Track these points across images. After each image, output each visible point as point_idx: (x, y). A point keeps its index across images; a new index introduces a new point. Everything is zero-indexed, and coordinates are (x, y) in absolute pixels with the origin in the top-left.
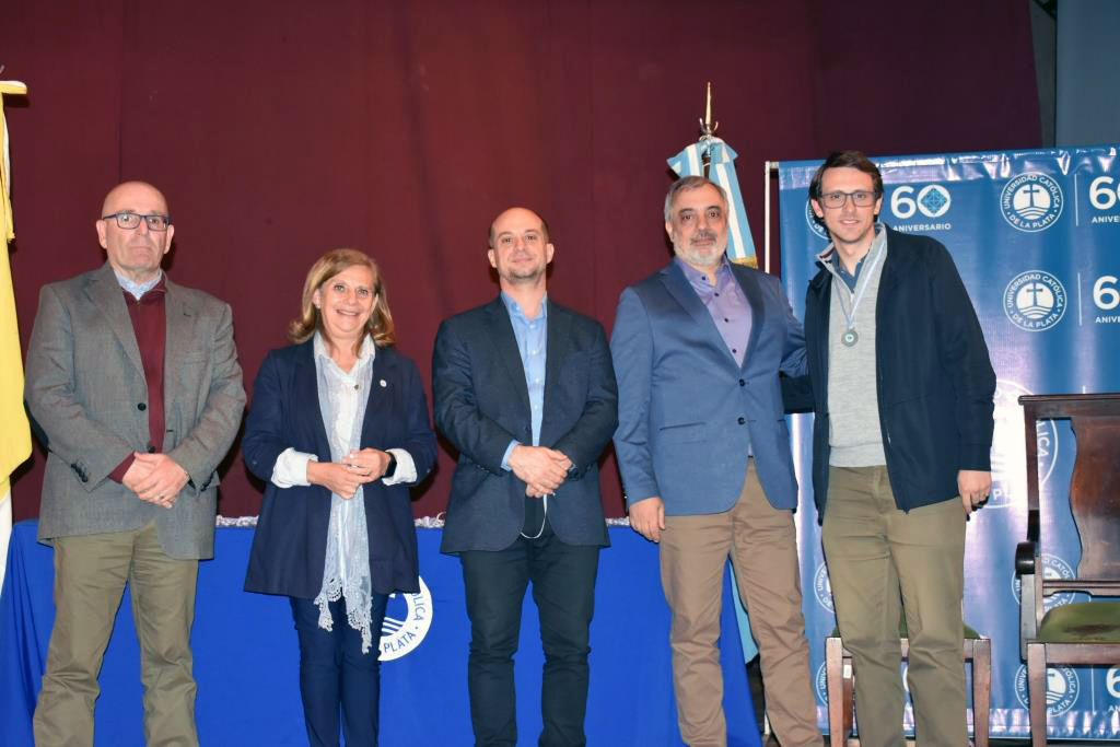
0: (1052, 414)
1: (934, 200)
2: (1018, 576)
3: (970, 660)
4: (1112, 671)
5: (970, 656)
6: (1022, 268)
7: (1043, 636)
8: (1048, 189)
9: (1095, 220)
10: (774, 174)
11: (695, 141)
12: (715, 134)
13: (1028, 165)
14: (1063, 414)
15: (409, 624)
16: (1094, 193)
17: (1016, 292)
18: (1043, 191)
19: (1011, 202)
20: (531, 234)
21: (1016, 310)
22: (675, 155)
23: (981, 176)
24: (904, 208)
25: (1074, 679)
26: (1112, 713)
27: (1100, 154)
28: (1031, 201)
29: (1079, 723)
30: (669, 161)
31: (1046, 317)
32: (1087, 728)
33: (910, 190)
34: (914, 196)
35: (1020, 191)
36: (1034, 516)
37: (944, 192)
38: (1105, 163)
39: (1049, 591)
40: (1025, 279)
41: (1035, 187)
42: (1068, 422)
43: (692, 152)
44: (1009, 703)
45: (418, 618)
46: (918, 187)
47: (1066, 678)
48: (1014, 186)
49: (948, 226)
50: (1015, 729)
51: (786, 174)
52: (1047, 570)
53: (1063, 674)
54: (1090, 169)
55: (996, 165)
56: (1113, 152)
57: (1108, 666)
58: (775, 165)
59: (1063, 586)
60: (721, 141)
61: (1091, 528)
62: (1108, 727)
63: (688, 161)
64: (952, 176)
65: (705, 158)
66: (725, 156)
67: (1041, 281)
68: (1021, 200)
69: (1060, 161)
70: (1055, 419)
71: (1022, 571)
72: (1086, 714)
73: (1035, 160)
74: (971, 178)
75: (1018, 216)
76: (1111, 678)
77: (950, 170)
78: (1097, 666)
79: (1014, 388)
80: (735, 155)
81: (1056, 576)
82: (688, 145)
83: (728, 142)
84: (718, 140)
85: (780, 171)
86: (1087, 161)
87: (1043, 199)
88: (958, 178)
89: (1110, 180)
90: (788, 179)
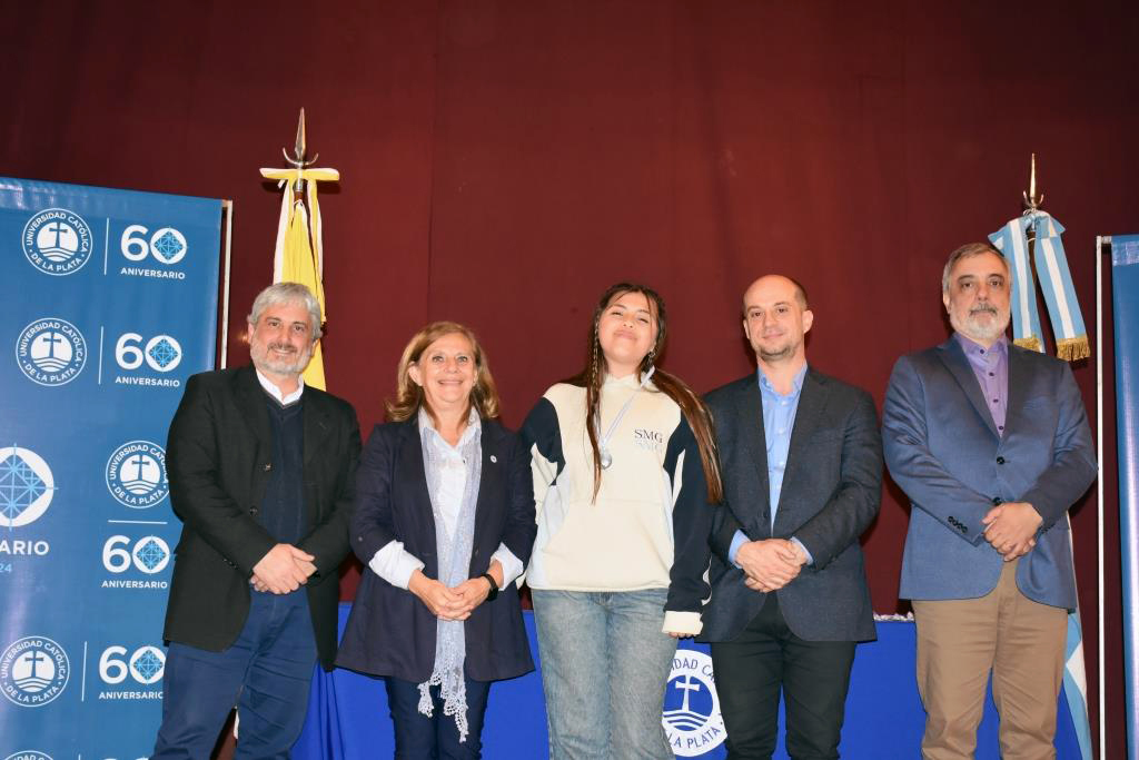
10: (1107, 249)
11: (1019, 215)
12: (1039, 208)
20: (781, 306)
22: (996, 230)
30: (991, 237)
43: (1015, 227)
51: (1120, 249)
58: (1108, 239)
60: (1047, 214)
63: (1011, 236)
65: (1029, 233)
66: (1051, 230)
80: (1062, 229)
82: (1012, 219)
83: (1054, 215)
84: (1043, 214)
85: (1113, 246)
90: (1122, 256)
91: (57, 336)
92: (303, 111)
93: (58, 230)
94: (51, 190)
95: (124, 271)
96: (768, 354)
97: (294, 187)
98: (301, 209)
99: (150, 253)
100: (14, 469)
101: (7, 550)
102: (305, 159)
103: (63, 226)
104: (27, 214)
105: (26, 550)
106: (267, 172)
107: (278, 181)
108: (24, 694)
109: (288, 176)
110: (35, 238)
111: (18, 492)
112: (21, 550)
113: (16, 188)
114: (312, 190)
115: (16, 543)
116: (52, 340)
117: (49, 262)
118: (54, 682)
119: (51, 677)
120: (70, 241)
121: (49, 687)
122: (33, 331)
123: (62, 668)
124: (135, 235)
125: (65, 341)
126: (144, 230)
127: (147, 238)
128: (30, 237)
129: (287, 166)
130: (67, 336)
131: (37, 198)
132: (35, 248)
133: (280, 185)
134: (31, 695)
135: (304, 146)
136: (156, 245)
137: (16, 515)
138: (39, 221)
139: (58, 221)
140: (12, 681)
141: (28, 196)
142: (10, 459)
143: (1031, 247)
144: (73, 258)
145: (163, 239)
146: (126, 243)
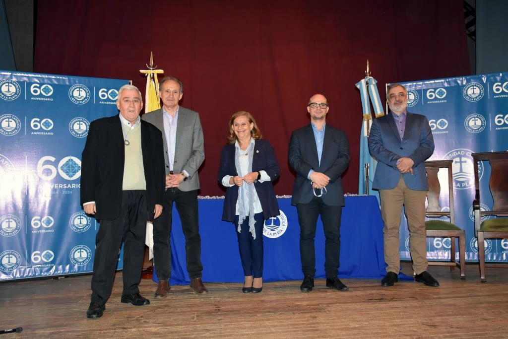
0: (483, 159)
1: (441, 93)
2: (474, 210)
3: (458, 237)
4: (503, 241)
5: (458, 236)
6: (471, 113)
7: (482, 230)
8: (479, 88)
9: (495, 97)
11: (364, 78)
12: (370, 76)
13: (472, 80)
14: (486, 159)
15: (281, 227)
16: (494, 88)
17: (469, 121)
18: (477, 88)
19: (467, 92)
21: (469, 126)
23: (456, 85)
24: (431, 96)
25: (490, 243)
26: (503, 253)
27: (497, 75)
28: (473, 92)
29: (492, 257)
30: (356, 84)
31: (479, 128)
32: (495, 258)
33: (433, 90)
34: (434, 92)
35: (470, 88)
36: (477, 191)
37: (444, 90)
38: (498, 78)
39: (483, 215)
40: (472, 117)
41: (475, 87)
42: (488, 162)
43: (363, 81)
44: (469, 250)
45: (283, 225)
46: (436, 89)
47: (487, 242)
48: (467, 87)
49: (445, 101)
50: (470, 259)
52: (481, 209)
53: (487, 241)
54: (493, 81)
55: (461, 81)
56: (501, 75)
57: (502, 239)
58: (389, 84)
59: (486, 214)
61: (496, 195)
62: (502, 258)
63: (362, 85)
64: (446, 85)
65: (367, 83)
66: (374, 82)
67: (477, 117)
68: (470, 92)
69: (483, 79)
70: (482, 160)
71: (475, 209)
72: (495, 254)
73: (474, 78)
74: (453, 85)
75: (469, 97)
76: (503, 242)
77: (446, 83)
78: (498, 239)
79: (468, 151)
80: (377, 82)
81: (483, 210)
82: (362, 79)
83: (374, 78)
84: (371, 77)
86: (492, 78)
87: (477, 91)
88: (448, 86)
89: (500, 84)
91: (81, 123)
92: (152, 52)
93: (80, 91)
94: (77, 79)
95: (100, 102)
96: (316, 118)
97: (150, 76)
98: (153, 82)
99: (108, 97)
100: (71, 163)
101: (70, 187)
102: (153, 67)
103: (81, 89)
104: (70, 86)
105: (76, 187)
106: (142, 71)
107: (145, 74)
108: (78, 229)
109: (149, 72)
110: (73, 93)
111: (72, 170)
112: (74, 187)
113: (65, 78)
114: (156, 76)
115: (73, 185)
116: (80, 124)
117: (77, 101)
118: (87, 225)
119: (86, 223)
120: (83, 94)
121: (86, 226)
122: (74, 121)
123: (89, 221)
124: (103, 91)
125: (84, 124)
126: (106, 90)
127: (107, 92)
128: (71, 93)
129: (148, 69)
130: (84, 122)
131: (72, 81)
132: (73, 96)
133: (146, 75)
134: (80, 229)
135: (152, 63)
136: (110, 94)
137: (72, 176)
138: (73, 88)
139: (79, 88)
140: (74, 225)
141: (69, 81)
142: (69, 160)
143: (368, 88)
144: (85, 99)
145: (112, 93)
146: (100, 94)
